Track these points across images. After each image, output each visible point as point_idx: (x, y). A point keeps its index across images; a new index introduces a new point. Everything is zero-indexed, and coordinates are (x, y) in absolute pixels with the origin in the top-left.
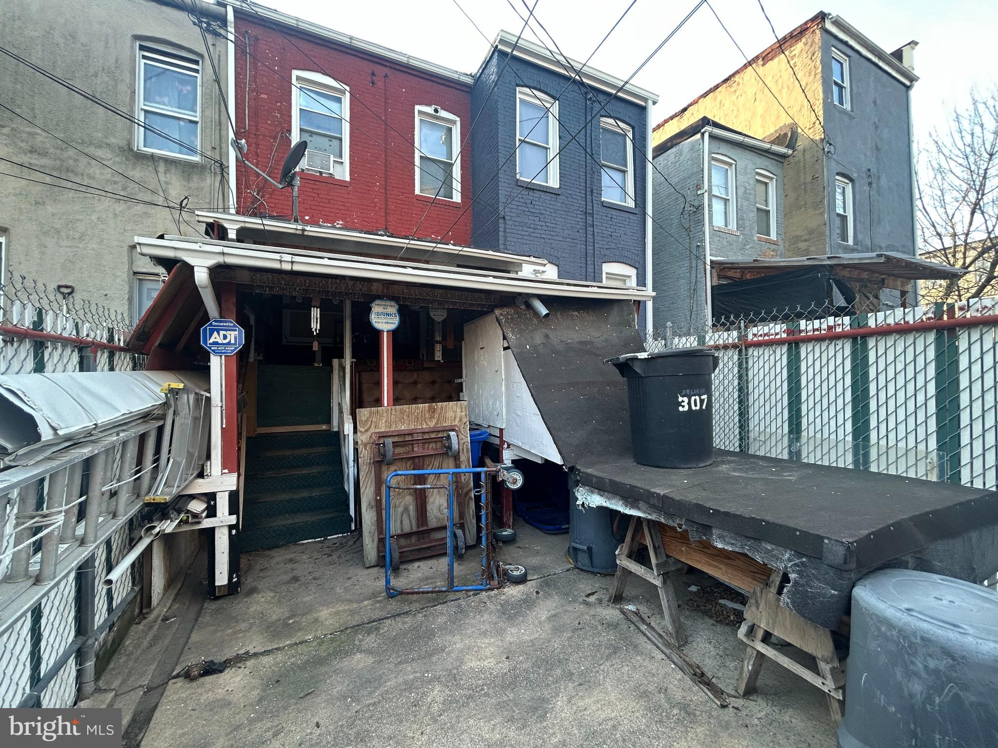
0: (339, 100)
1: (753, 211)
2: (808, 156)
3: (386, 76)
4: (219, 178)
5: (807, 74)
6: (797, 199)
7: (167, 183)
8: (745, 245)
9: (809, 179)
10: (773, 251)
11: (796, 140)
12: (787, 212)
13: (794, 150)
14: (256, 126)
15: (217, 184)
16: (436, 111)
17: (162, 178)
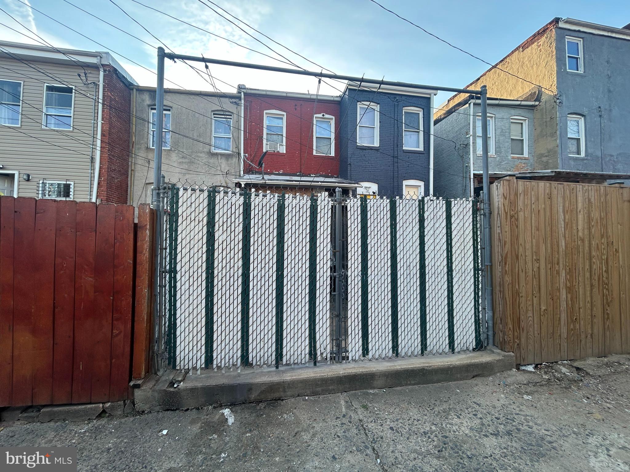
0: (282, 119)
1: (508, 142)
2: (548, 105)
3: (301, 105)
4: (238, 158)
5: (548, 56)
6: (542, 131)
7: (221, 163)
8: (501, 162)
9: (548, 119)
10: (524, 164)
11: (541, 96)
12: (535, 140)
13: (540, 101)
14: (251, 136)
15: (237, 161)
16: (323, 115)
17: (220, 162)
